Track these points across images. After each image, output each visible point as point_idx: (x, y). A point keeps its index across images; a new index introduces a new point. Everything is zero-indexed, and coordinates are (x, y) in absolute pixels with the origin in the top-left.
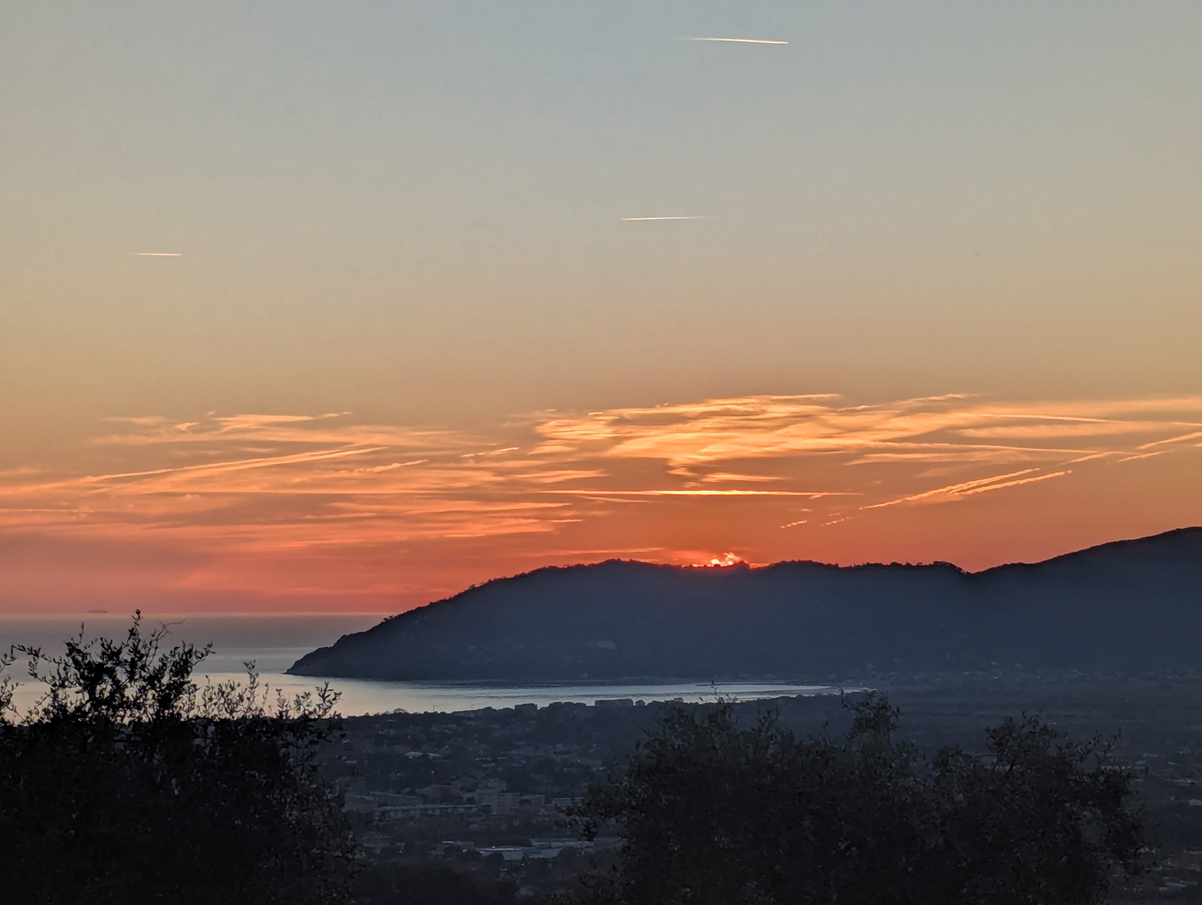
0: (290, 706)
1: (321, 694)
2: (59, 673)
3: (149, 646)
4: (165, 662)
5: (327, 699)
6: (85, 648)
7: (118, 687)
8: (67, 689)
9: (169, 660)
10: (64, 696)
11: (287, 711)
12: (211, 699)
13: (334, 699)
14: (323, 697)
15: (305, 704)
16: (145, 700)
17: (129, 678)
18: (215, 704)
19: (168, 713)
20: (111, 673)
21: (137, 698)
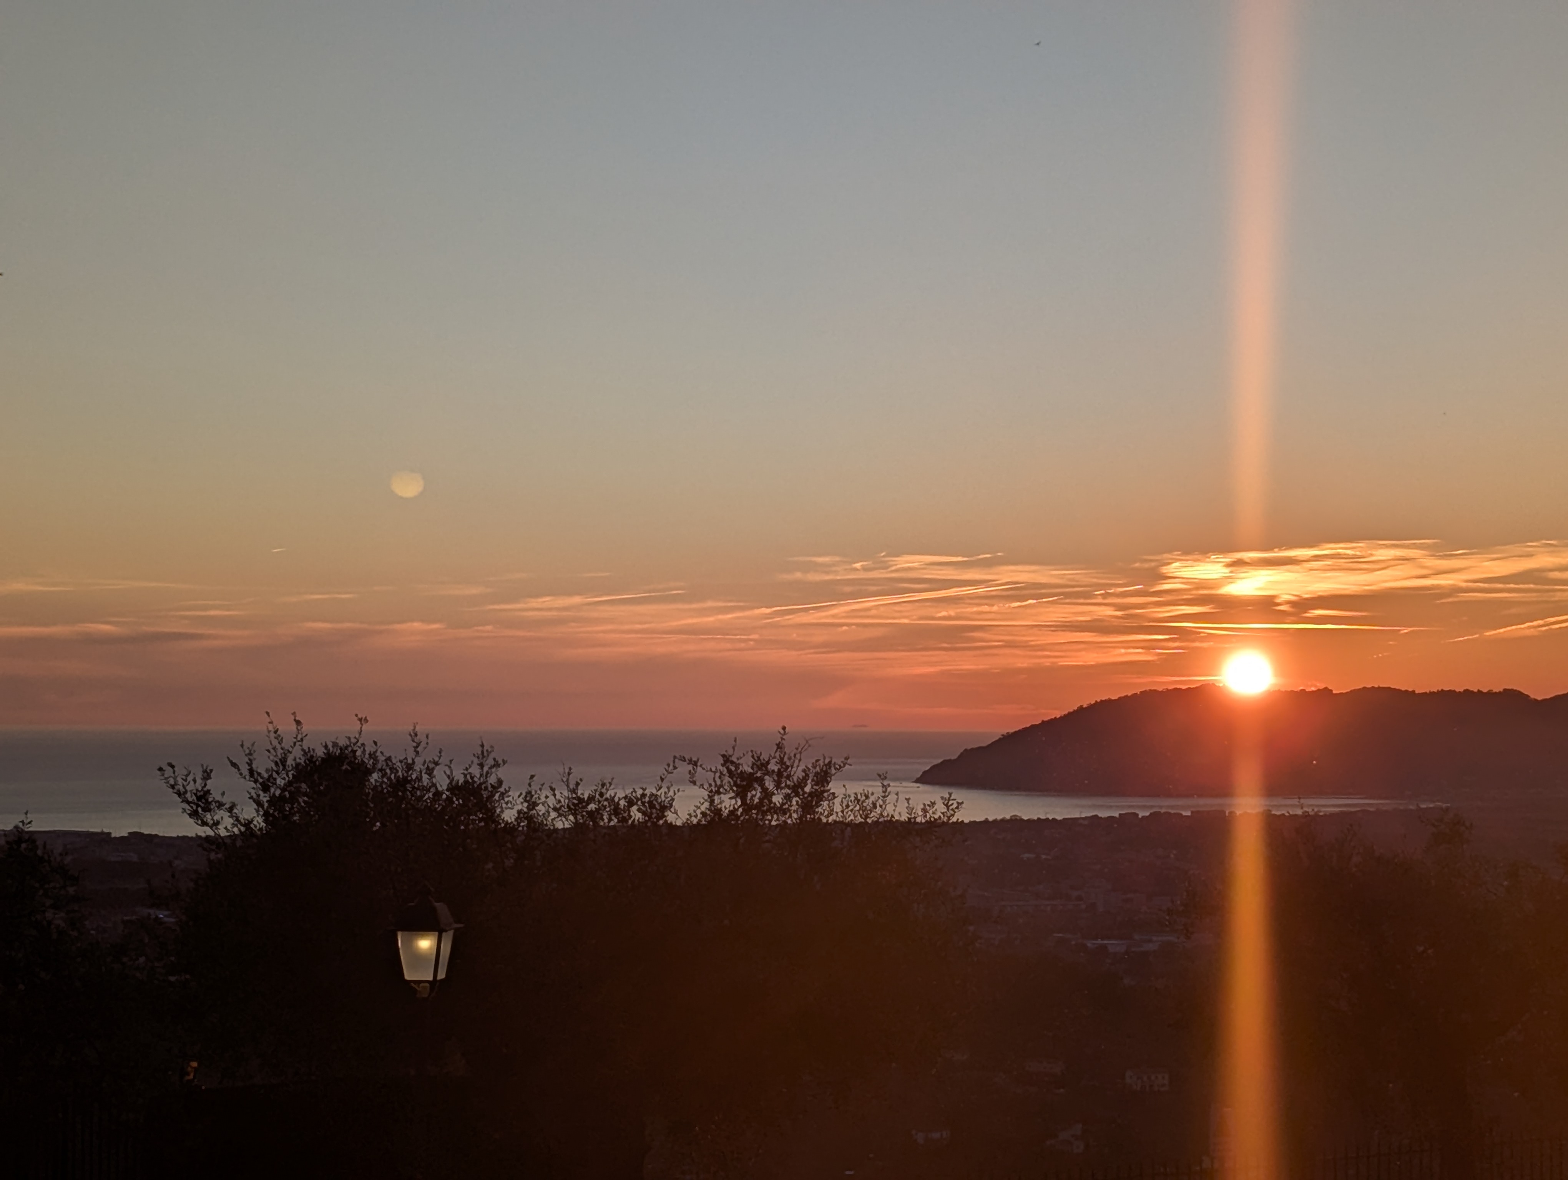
0: (917, 814)
1: (945, 803)
2: (715, 781)
3: (793, 758)
4: (808, 772)
5: (951, 808)
6: (738, 759)
7: (767, 795)
8: (722, 796)
9: (811, 771)
10: (719, 801)
11: (915, 818)
12: (848, 806)
13: (957, 808)
14: (947, 806)
15: (931, 812)
16: (791, 806)
17: (776, 786)
18: (852, 811)
19: (810, 818)
20: (761, 781)
21: (783, 804)
